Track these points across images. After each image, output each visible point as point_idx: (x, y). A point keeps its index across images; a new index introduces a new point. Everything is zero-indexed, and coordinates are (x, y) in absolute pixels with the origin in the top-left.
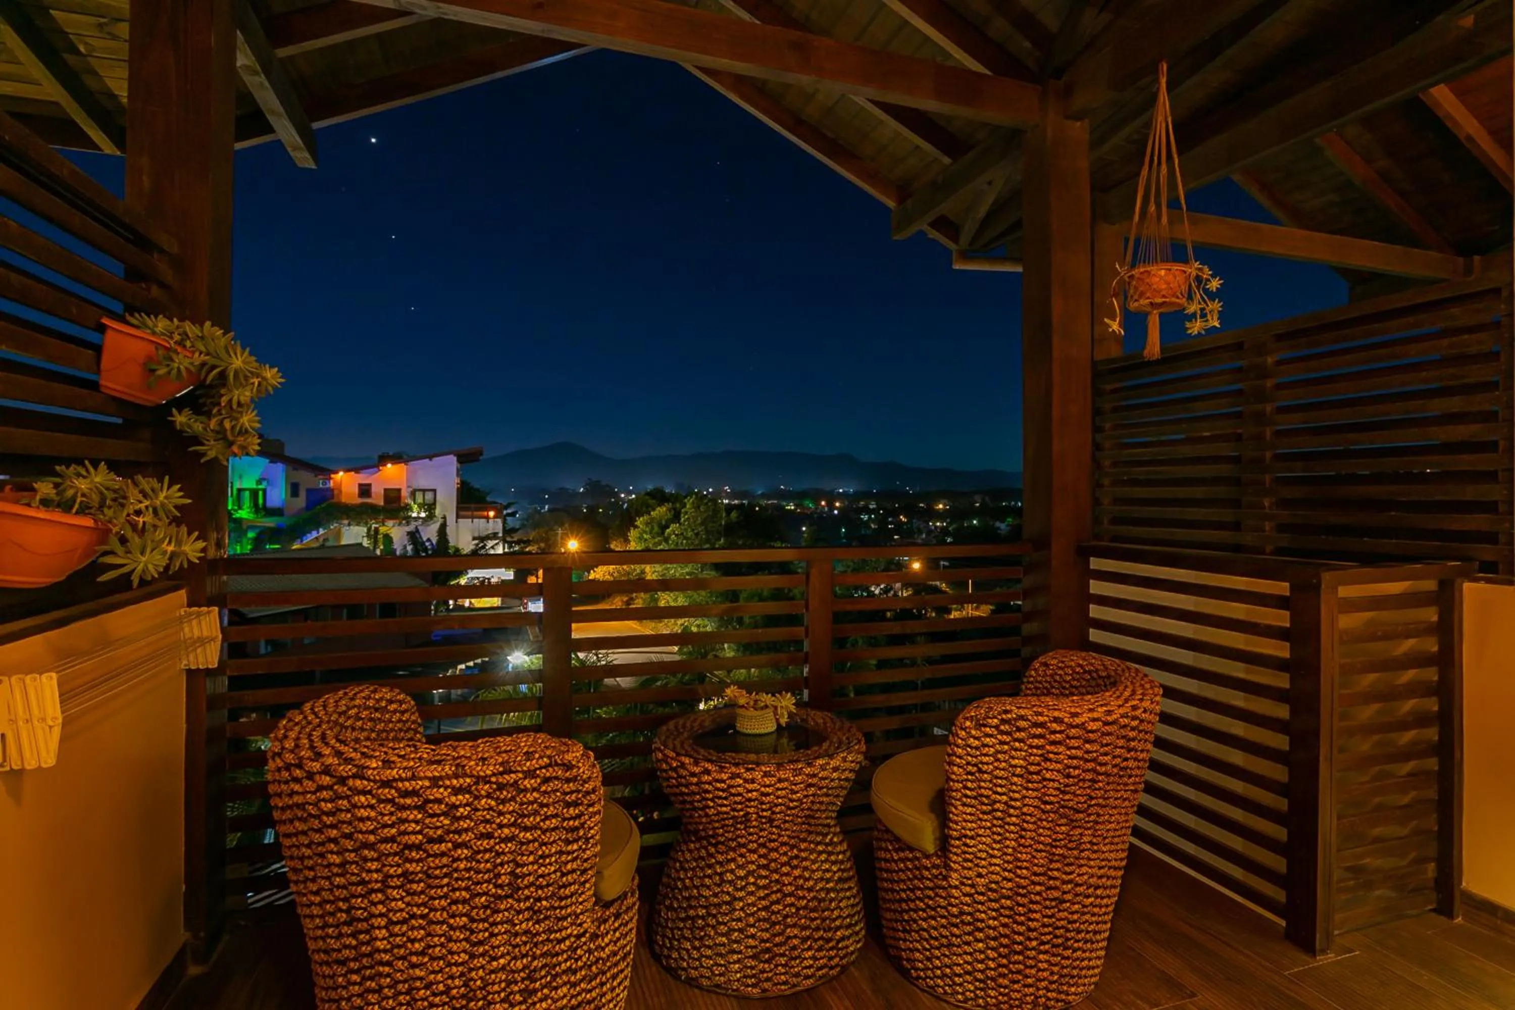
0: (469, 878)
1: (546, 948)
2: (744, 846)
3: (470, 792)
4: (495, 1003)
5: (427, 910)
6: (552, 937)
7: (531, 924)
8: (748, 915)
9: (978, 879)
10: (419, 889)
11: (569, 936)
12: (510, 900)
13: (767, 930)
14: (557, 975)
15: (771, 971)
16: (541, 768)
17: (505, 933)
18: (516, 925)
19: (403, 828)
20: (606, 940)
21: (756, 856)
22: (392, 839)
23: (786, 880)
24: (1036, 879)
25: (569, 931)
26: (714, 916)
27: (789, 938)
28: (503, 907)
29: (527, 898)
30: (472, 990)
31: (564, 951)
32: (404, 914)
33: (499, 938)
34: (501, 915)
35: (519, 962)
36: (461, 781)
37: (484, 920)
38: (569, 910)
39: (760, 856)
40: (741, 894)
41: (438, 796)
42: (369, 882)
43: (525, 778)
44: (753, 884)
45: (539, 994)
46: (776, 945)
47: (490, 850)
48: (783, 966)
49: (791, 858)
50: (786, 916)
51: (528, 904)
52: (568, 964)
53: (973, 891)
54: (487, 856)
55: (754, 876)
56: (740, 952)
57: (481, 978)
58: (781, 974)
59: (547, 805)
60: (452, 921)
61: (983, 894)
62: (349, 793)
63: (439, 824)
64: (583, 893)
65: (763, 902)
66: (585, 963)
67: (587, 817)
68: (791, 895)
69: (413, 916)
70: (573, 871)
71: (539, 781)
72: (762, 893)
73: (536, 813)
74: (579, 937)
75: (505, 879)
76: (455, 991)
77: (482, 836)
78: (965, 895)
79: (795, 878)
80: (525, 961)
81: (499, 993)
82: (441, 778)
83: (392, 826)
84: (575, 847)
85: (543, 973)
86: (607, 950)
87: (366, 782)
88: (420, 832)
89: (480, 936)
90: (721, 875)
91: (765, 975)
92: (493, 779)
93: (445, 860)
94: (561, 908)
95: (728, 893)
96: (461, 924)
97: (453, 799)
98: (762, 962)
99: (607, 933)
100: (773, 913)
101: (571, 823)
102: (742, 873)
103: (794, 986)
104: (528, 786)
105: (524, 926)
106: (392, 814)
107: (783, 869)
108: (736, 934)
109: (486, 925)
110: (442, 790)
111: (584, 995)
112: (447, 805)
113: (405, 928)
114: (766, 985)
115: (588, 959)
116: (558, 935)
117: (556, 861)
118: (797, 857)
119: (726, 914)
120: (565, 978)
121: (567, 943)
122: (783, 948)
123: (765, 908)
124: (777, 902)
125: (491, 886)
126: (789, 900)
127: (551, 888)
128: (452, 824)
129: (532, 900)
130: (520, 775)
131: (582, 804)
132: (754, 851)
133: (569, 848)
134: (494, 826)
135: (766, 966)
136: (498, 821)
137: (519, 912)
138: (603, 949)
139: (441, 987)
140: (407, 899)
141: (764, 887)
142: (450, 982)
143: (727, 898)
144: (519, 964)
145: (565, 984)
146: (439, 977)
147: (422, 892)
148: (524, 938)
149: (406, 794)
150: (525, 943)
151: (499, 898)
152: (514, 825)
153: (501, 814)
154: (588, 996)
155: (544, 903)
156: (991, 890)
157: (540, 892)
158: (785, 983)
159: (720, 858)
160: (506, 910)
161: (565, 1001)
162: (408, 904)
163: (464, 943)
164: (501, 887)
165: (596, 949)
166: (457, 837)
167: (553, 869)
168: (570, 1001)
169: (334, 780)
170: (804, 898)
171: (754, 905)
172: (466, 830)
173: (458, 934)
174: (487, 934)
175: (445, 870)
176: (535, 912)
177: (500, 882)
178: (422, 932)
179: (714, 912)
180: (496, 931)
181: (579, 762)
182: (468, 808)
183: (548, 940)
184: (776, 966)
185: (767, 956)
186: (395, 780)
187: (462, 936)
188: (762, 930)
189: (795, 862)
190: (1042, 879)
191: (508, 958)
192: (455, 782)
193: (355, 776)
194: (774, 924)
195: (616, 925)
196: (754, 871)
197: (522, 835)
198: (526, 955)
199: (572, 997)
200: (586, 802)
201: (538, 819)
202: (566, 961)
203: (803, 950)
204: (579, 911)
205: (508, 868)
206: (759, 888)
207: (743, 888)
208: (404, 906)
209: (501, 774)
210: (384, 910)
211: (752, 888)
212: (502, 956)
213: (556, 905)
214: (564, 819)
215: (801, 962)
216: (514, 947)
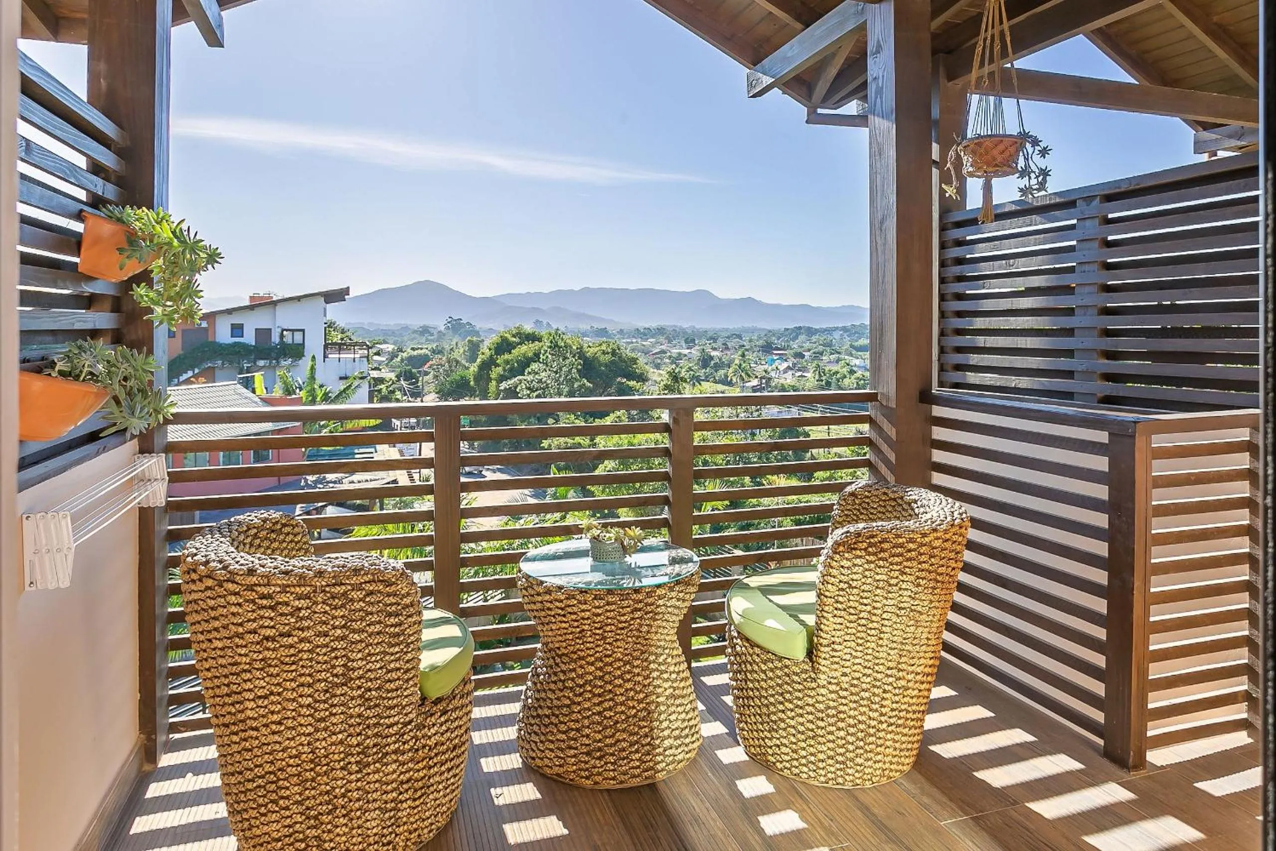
0: (311, 667)
1: (376, 730)
2: (583, 658)
3: (309, 598)
4: (337, 770)
5: (281, 690)
6: (382, 721)
7: (362, 709)
8: (584, 718)
9: (843, 678)
10: (275, 672)
11: (397, 723)
12: (345, 688)
13: (599, 732)
14: (387, 753)
15: (602, 767)
16: (366, 582)
17: (342, 713)
18: (350, 708)
19: (261, 623)
20: (433, 731)
21: (593, 668)
22: (254, 632)
23: (619, 691)
24: (889, 672)
25: (396, 719)
26: (557, 716)
27: (618, 741)
28: (338, 692)
29: (359, 687)
30: (318, 757)
31: (392, 735)
32: (265, 691)
33: (338, 717)
34: (337, 699)
35: (354, 739)
36: (303, 589)
37: (325, 702)
38: (395, 701)
39: (597, 669)
40: (580, 699)
41: (286, 599)
42: (240, 664)
43: (353, 590)
44: (590, 691)
45: (372, 767)
46: (607, 746)
47: (326, 646)
48: (612, 763)
49: (625, 673)
50: (617, 722)
51: (359, 692)
52: (397, 746)
53: (838, 688)
54: (324, 650)
55: (590, 685)
56: (576, 748)
57: (324, 748)
58: (609, 770)
59: (372, 614)
60: (300, 699)
61: (846, 690)
62: (225, 593)
63: (287, 622)
64: (406, 689)
65: (597, 708)
66: (412, 747)
67: (406, 626)
68: (622, 704)
69: (272, 693)
70: (398, 669)
71: (364, 593)
72: (596, 700)
73: (362, 619)
74: (405, 724)
75: (339, 670)
76: (304, 756)
77: (319, 634)
78: (831, 692)
79: (627, 690)
80: (359, 738)
81: (339, 761)
82: (289, 586)
83: (254, 620)
84: (397, 649)
85: (375, 750)
86: (433, 739)
87: (236, 586)
88: (273, 627)
89: (322, 714)
90: (563, 681)
91: (596, 770)
92: (327, 589)
93: (292, 651)
94: (389, 699)
95: (569, 698)
96: (307, 702)
97: (297, 603)
98: (594, 758)
99: (434, 725)
100: (605, 718)
101: (392, 629)
102: (581, 682)
103: (622, 782)
104: (355, 596)
105: (357, 709)
106: (253, 611)
107: (616, 681)
108: (573, 733)
109: (326, 705)
110: (288, 595)
111: (411, 773)
112: (293, 607)
113: (266, 702)
114: (599, 779)
115: (415, 744)
116: (387, 721)
117: (381, 659)
118: (629, 672)
119: (566, 715)
120: (394, 757)
121: (395, 728)
122: (613, 749)
123: (599, 713)
124: (610, 709)
125: (328, 675)
126: (620, 709)
127: (379, 682)
128: (297, 622)
129: (363, 690)
130: (349, 587)
131: (401, 614)
132: (592, 664)
133: (391, 650)
134: (329, 626)
135: (597, 762)
136: (332, 623)
137: (352, 698)
138: (430, 737)
139: (294, 752)
140: (267, 679)
141: (599, 695)
142: (300, 748)
143: (568, 702)
144: (354, 741)
145: (395, 761)
146: (292, 744)
147: (278, 675)
148: (357, 720)
149: (263, 597)
150: (359, 724)
151: (337, 685)
152: (344, 627)
153: (334, 617)
154: (416, 775)
155: (374, 693)
156: (852, 685)
157: (369, 684)
158: (614, 779)
159: (564, 667)
160: (342, 695)
161: (394, 776)
162: (268, 683)
163: (310, 718)
164: (336, 676)
165: (423, 737)
166: (300, 633)
167: (378, 666)
168: (399, 776)
169: (216, 582)
170: (634, 707)
171: (589, 709)
172: (308, 628)
173: (305, 710)
174: (327, 713)
175: (292, 659)
176: (367, 700)
177: (335, 672)
178: (279, 706)
179: (557, 712)
180: (334, 711)
181: (397, 580)
182: (309, 611)
183: (378, 724)
184: (606, 763)
185: (598, 754)
186: (256, 585)
187: (308, 713)
188: (595, 732)
189: (628, 676)
190: (894, 671)
191: (345, 734)
192: (298, 589)
193: (228, 581)
194: (606, 728)
195: (442, 719)
196: (591, 680)
197: (351, 635)
198: (359, 734)
199: (402, 773)
200: (405, 613)
201: (364, 624)
202: (395, 743)
203: (631, 753)
204: (404, 703)
205: (340, 662)
206: (594, 695)
207: (581, 695)
208: (265, 684)
209: (334, 585)
210: (252, 686)
211: (588, 695)
212: (340, 732)
213: (384, 695)
214: (387, 626)
215: (629, 763)
216: (350, 726)
